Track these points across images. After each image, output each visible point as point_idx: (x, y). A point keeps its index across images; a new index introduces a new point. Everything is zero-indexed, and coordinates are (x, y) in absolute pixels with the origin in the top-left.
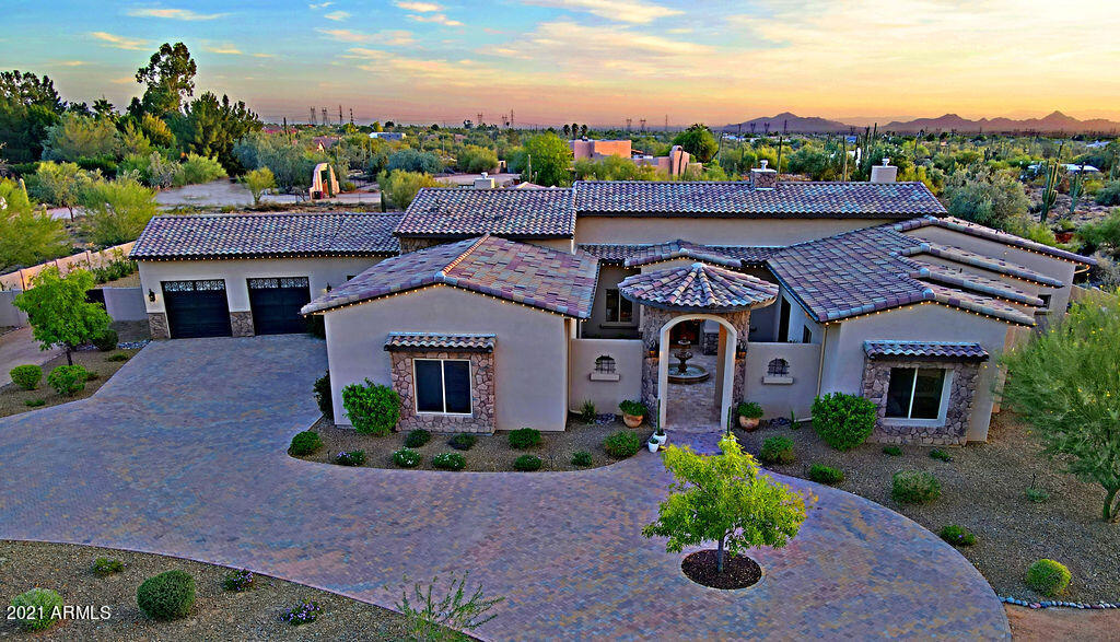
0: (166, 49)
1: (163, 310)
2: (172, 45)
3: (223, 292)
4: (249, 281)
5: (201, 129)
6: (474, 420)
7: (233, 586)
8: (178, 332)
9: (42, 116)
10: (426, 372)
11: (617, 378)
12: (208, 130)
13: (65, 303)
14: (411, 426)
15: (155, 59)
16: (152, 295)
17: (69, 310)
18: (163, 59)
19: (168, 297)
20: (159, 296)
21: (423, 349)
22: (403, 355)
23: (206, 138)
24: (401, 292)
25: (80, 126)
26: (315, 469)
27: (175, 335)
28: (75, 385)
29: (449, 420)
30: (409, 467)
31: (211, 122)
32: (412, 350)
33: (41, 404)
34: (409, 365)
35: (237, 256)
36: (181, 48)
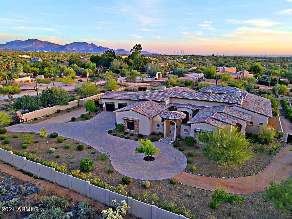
0: (137, 45)
1: (105, 106)
2: (138, 45)
3: (114, 104)
4: (118, 103)
5: (139, 62)
6: (135, 132)
7: (89, 148)
8: (107, 110)
9: (111, 59)
10: (129, 123)
11: (159, 128)
12: (140, 62)
13: (90, 105)
14: (126, 131)
15: (134, 47)
16: (104, 104)
17: (90, 106)
18: (136, 47)
19: (106, 104)
20: (105, 104)
21: (129, 120)
22: (125, 120)
23: (140, 64)
24: (126, 111)
25: (116, 62)
26: (110, 135)
27: (106, 111)
28: (88, 118)
29: (131, 131)
30: (121, 137)
31: (141, 61)
32: (127, 120)
33: (83, 120)
34: (126, 122)
35: (116, 99)
36: (140, 45)
